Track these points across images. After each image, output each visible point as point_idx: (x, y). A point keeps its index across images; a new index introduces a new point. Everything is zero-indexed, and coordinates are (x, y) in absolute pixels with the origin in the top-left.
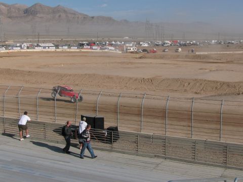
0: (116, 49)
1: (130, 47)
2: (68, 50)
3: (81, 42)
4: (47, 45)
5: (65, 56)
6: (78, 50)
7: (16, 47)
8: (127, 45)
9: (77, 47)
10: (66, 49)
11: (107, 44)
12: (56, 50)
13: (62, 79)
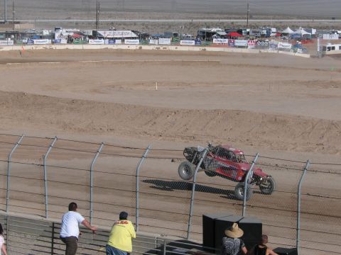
0: (295, 46)
1: (333, 42)
2: (173, 48)
3: (205, 29)
4: (118, 34)
5: (164, 63)
6: (197, 49)
7: (41, 37)
8: (326, 37)
9: (194, 41)
10: (166, 45)
11: (272, 35)
12: (141, 48)
13: (155, 123)
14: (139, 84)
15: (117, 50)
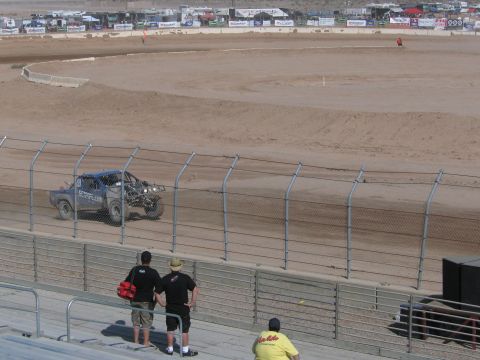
2: (337, 31)
3: (373, 5)
5: (328, 51)
6: (369, 31)
7: (165, 19)
9: (365, 22)
10: (329, 27)
11: (463, 11)
12: (295, 31)
13: (329, 131)
14: (299, 78)
15: (265, 34)
